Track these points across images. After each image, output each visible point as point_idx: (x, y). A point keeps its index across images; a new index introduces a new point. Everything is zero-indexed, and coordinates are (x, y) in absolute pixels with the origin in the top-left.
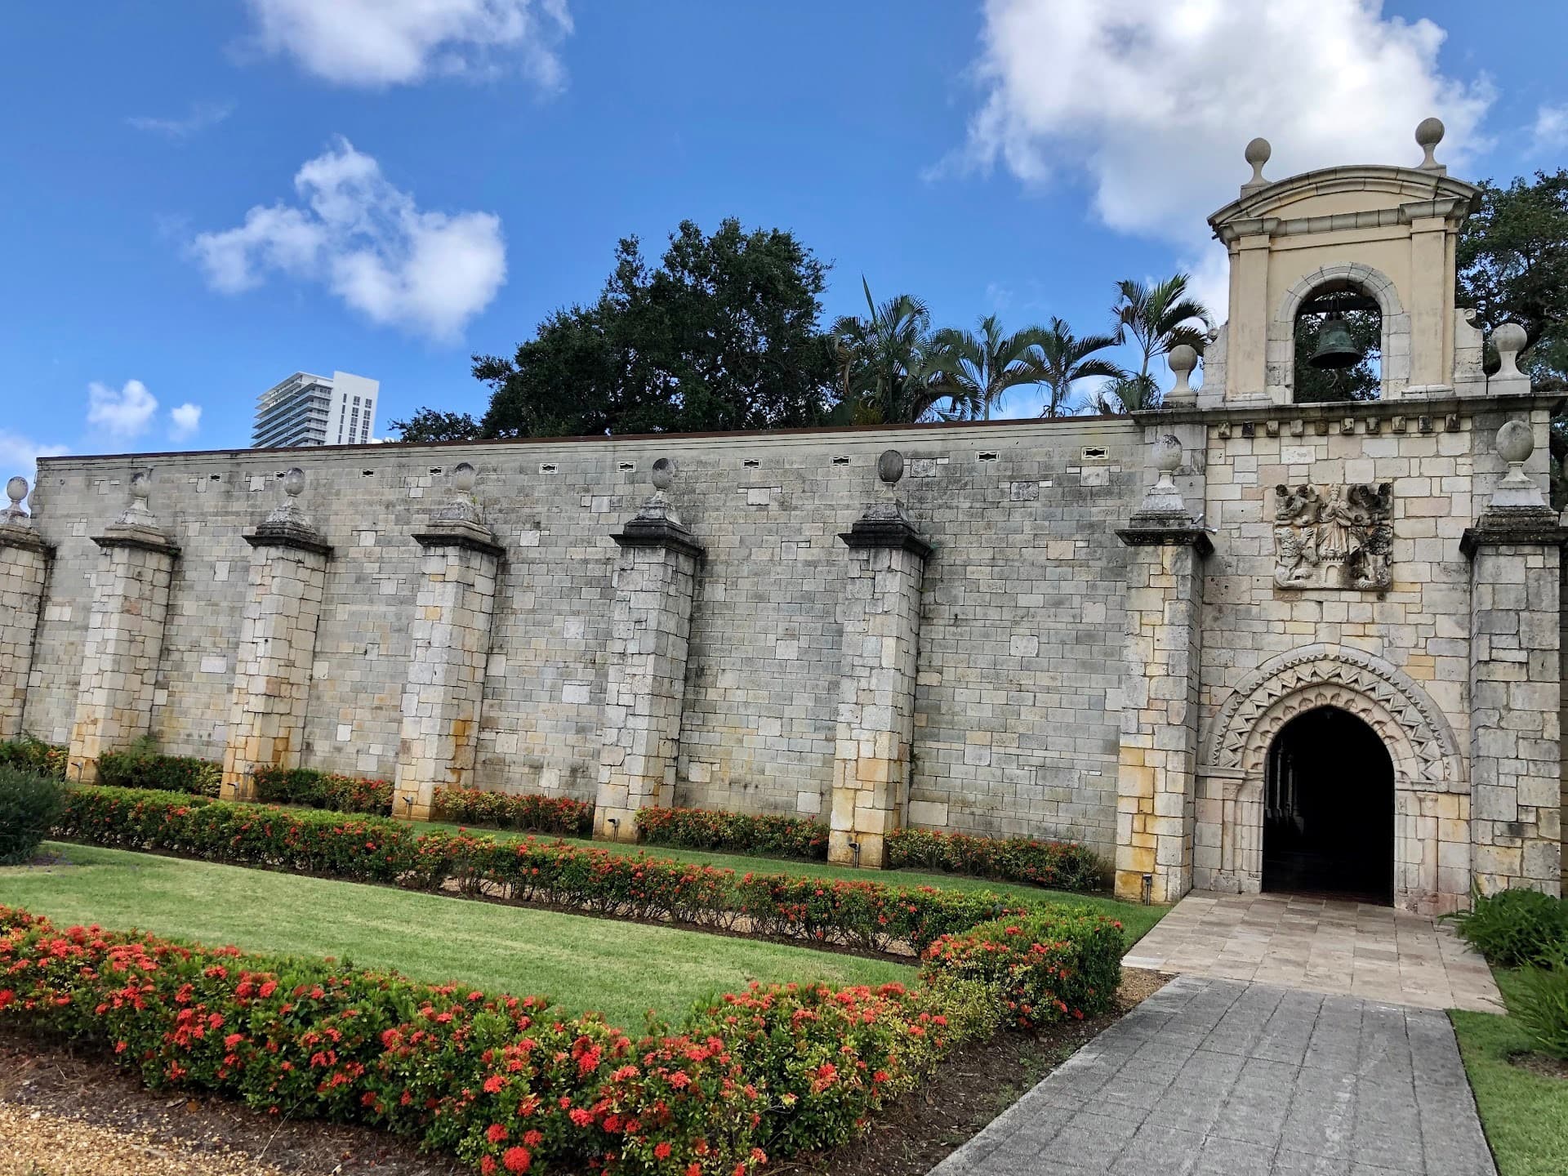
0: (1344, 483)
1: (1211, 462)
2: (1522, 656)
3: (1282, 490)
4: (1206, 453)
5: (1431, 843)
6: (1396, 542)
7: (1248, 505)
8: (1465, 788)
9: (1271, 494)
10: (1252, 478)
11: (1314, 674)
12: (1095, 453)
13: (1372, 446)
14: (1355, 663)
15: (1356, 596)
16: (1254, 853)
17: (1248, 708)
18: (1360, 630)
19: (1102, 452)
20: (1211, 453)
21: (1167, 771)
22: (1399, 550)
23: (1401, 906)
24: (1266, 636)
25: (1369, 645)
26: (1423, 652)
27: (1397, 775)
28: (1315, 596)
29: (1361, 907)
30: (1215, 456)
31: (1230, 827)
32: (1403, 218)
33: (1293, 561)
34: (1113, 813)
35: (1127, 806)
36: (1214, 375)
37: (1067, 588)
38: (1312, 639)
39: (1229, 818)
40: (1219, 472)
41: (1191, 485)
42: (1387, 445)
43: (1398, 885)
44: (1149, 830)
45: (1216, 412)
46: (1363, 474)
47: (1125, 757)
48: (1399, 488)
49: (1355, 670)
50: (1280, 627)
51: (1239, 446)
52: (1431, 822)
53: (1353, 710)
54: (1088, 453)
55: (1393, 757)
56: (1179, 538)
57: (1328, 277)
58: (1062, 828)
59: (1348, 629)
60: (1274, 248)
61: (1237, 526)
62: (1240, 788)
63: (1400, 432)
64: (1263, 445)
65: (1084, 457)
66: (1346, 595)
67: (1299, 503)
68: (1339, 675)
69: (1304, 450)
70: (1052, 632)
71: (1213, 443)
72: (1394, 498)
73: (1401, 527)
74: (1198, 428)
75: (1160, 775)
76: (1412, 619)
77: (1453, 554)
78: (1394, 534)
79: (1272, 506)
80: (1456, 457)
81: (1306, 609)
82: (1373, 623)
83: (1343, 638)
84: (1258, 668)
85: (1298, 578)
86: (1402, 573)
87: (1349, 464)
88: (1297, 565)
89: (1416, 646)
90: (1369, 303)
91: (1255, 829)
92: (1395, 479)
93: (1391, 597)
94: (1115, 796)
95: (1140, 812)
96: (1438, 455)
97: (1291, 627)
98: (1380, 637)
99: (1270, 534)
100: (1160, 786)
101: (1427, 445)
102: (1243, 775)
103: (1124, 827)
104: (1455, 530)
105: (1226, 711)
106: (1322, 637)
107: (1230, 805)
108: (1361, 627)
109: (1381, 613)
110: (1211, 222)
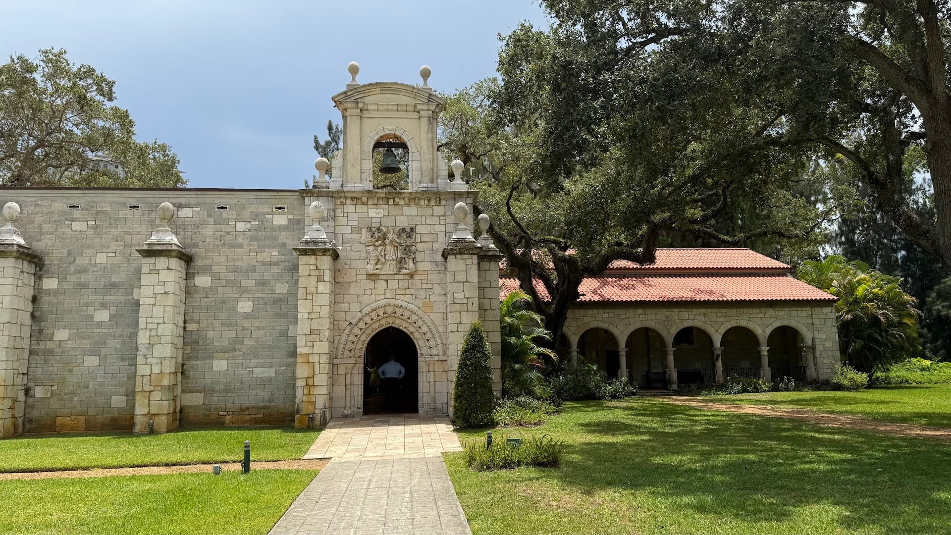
0: (396, 227)
1: (337, 215)
2: (465, 301)
3: (370, 229)
4: (334, 210)
5: (432, 383)
6: (417, 253)
7: (354, 236)
8: (445, 358)
9: (364, 231)
10: (356, 223)
11: (385, 313)
12: (280, 208)
13: (407, 210)
14: (402, 307)
15: (401, 277)
16: (360, 397)
17: (356, 331)
18: (403, 292)
19: (284, 208)
20: (338, 211)
21: (320, 363)
22: (419, 256)
23: (421, 410)
24: (363, 296)
25: (408, 298)
26: (428, 300)
27: (419, 355)
28: (384, 277)
29: (407, 415)
30: (339, 212)
31: (349, 387)
32: (416, 110)
33: (375, 262)
34: (293, 387)
35: (300, 383)
36: (337, 173)
37: (267, 276)
38: (383, 297)
39: (348, 382)
40: (342, 220)
41: (328, 226)
42: (412, 211)
43: (420, 403)
44: (311, 393)
45: (338, 192)
46: (403, 222)
47: (299, 359)
48: (419, 229)
49: (402, 310)
50: (369, 292)
51: (350, 208)
52: (432, 374)
53: (401, 328)
54: (277, 208)
55: (417, 347)
56: (324, 251)
57: (387, 132)
58: (267, 398)
59: (399, 292)
60: (363, 116)
61: (349, 245)
62: (353, 368)
63: (418, 205)
64: (361, 209)
65: (274, 210)
66: (397, 277)
67: (376, 235)
68: (395, 313)
69: (378, 211)
70: (260, 299)
71: (338, 206)
72: (416, 233)
73: (420, 246)
74: (330, 199)
75: (317, 365)
76: (424, 286)
77: (439, 258)
78: (416, 250)
79: (365, 236)
80: (439, 216)
81: (381, 284)
82: (409, 289)
83: (397, 296)
84: (360, 311)
85: (377, 269)
86: (421, 266)
87: (397, 218)
88: (376, 264)
89: (426, 298)
90: (404, 146)
91: (360, 386)
92: (416, 225)
93: (416, 277)
94: (294, 379)
95: (307, 385)
96: (433, 215)
97: (374, 292)
98: (412, 295)
99: (364, 249)
100: (317, 371)
101: (428, 211)
102: (355, 362)
103: (299, 394)
104: (440, 247)
105: (346, 332)
106: (388, 295)
107: (349, 376)
108: (404, 291)
109: (412, 284)
110: (333, 99)
